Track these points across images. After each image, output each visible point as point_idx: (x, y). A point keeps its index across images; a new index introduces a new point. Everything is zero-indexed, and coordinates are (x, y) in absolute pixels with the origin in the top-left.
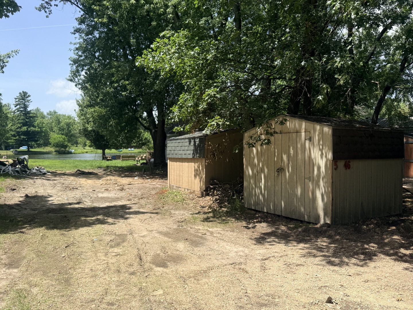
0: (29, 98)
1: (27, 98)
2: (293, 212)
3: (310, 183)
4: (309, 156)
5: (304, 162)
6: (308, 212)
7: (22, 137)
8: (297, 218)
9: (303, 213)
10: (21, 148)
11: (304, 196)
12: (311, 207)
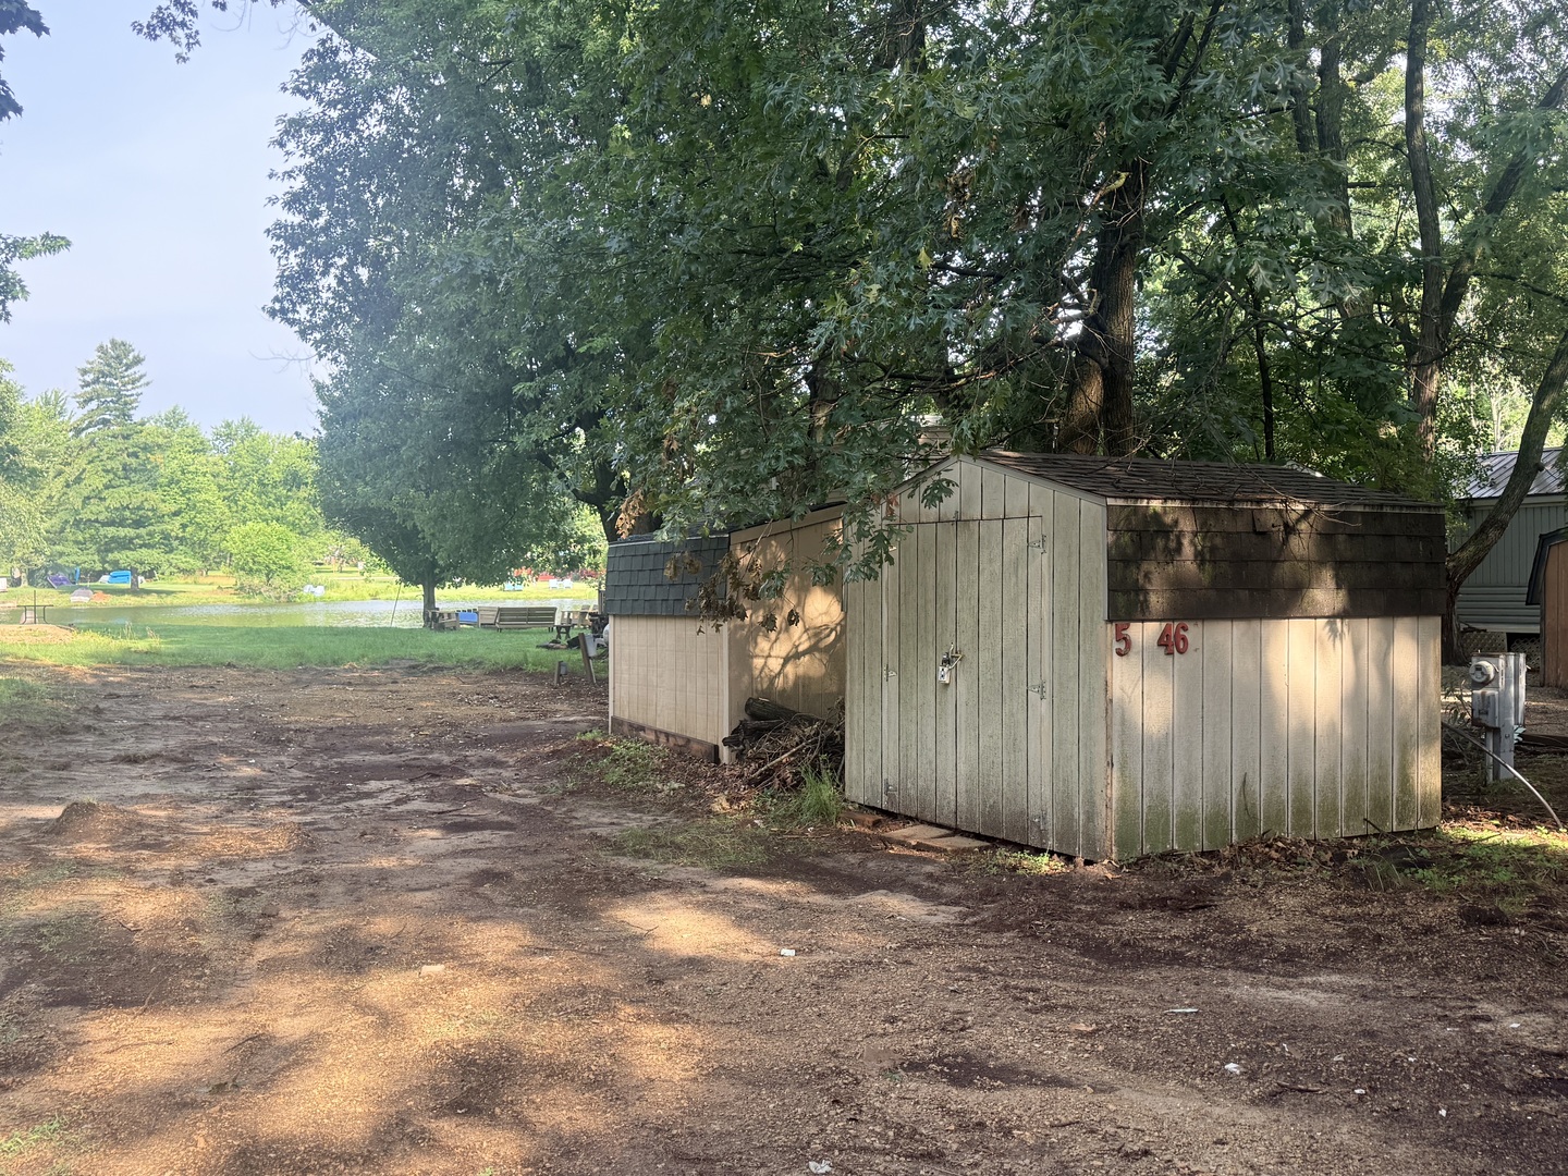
0: (137, 370)
1: (128, 367)
2: (992, 813)
3: (1045, 706)
4: (1041, 605)
5: (1024, 629)
6: (1038, 812)
7: (111, 531)
8: (1003, 835)
9: (1024, 814)
10: (105, 578)
11: (1024, 754)
12: (1047, 793)
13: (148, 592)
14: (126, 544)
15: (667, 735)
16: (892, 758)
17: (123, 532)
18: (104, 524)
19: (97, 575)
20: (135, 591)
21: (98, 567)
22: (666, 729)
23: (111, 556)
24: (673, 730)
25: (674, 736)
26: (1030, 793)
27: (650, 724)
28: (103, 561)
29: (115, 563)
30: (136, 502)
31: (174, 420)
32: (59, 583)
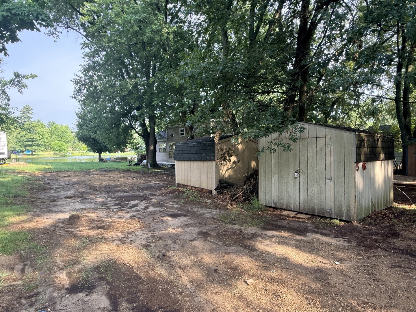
0: (32, 111)
1: (30, 110)
2: (313, 209)
3: (332, 183)
4: (331, 159)
5: (324, 164)
6: (329, 209)
7: (27, 143)
8: (316, 214)
9: (324, 209)
10: (25, 152)
11: (324, 195)
12: (332, 204)
13: (35, 155)
14: (30, 145)
15: (195, 187)
16: (275, 195)
17: (29, 143)
18: (25, 142)
19: (23, 152)
20: (32, 155)
21: (24, 150)
22: (194, 186)
23: (27, 148)
24: (196, 186)
25: (197, 188)
26: (326, 204)
27: (189, 185)
28: (25, 149)
29: (28, 150)
30: (32, 137)
31: (38, 121)
32: (15, 153)
